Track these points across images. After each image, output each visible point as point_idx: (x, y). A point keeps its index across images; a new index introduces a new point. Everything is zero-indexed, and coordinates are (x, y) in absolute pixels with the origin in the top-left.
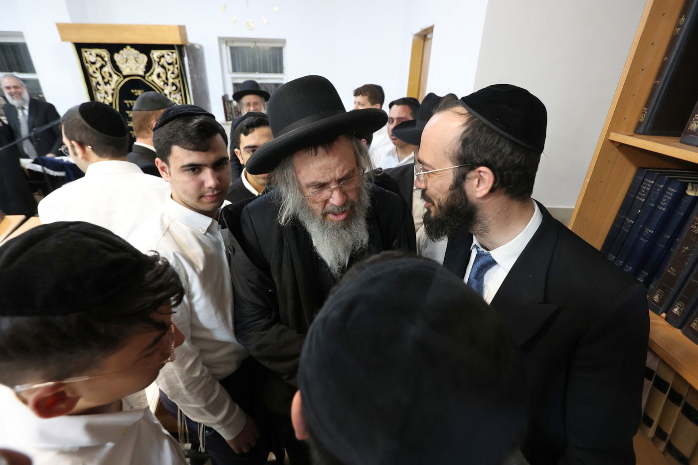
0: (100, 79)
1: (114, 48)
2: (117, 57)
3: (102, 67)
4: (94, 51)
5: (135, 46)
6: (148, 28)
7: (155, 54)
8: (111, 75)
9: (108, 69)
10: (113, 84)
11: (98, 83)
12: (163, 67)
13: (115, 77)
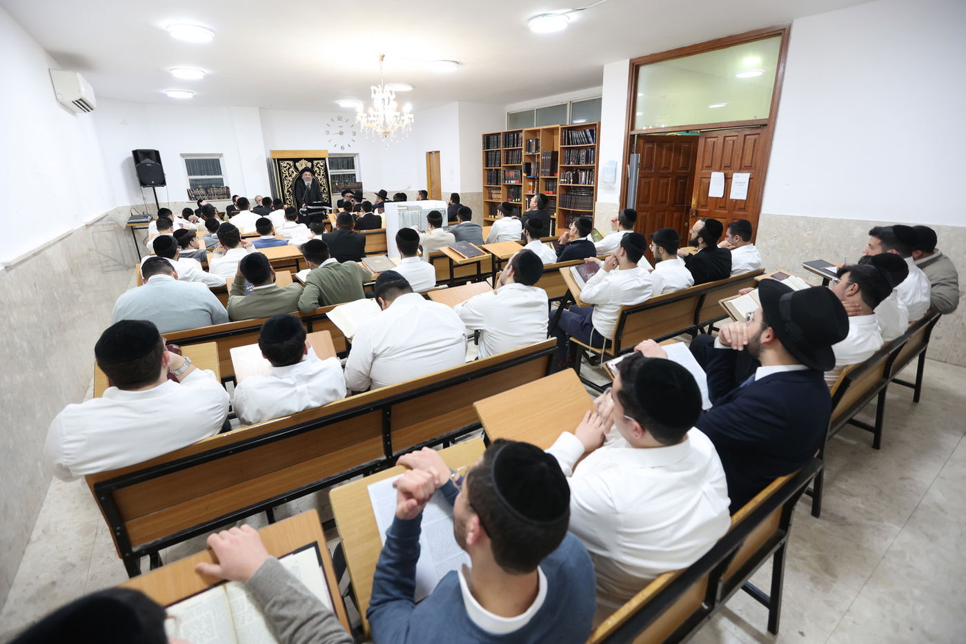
0: (287, 174)
1: (296, 160)
2: (297, 164)
3: (289, 168)
4: (286, 162)
5: (305, 159)
6: (315, 151)
7: (315, 162)
8: (293, 172)
9: (292, 169)
10: (294, 176)
11: (286, 176)
12: (318, 167)
13: (295, 173)
